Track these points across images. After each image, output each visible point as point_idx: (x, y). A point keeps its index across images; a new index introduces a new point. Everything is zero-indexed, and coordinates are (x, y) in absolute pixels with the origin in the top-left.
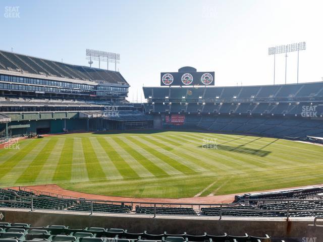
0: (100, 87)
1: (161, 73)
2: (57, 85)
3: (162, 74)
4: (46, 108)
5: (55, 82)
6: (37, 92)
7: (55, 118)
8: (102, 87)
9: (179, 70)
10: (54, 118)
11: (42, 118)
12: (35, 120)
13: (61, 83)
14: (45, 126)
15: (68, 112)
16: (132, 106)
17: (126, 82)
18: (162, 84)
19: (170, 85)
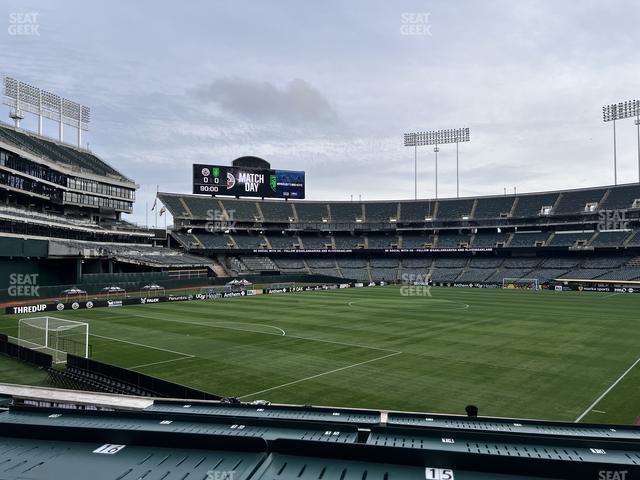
0: (73, 181)
1: (193, 165)
3: (197, 169)
8: (78, 183)
9: (235, 162)
18: (197, 190)
19: (214, 194)
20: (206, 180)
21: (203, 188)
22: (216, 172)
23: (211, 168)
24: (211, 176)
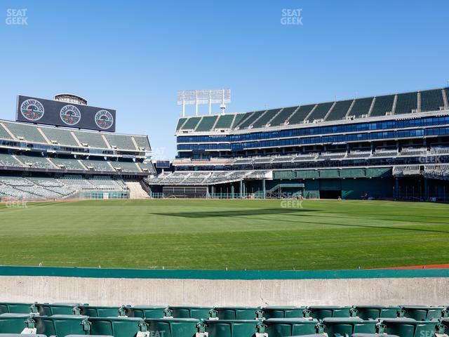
2: (367, 129)
4: (327, 163)
5: (363, 126)
6: (334, 143)
7: (343, 176)
10: (341, 176)
11: (321, 177)
12: (311, 179)
13: (375, 124)
14: (334, 188)
15: (367, 167)
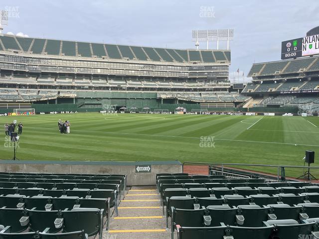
1: (282, 42)
3: (284, 44)
16: (228, 87)
17: (229, 60)
18: (283, 57)
19: (295, 57)
20: (289, 50)
21: (287, 55)
22: (295, 43)
23: (291, 41)
24: (292, 47)
